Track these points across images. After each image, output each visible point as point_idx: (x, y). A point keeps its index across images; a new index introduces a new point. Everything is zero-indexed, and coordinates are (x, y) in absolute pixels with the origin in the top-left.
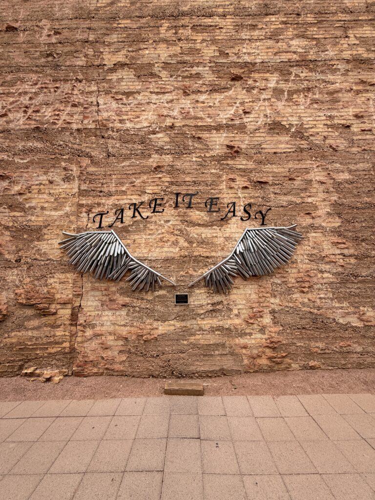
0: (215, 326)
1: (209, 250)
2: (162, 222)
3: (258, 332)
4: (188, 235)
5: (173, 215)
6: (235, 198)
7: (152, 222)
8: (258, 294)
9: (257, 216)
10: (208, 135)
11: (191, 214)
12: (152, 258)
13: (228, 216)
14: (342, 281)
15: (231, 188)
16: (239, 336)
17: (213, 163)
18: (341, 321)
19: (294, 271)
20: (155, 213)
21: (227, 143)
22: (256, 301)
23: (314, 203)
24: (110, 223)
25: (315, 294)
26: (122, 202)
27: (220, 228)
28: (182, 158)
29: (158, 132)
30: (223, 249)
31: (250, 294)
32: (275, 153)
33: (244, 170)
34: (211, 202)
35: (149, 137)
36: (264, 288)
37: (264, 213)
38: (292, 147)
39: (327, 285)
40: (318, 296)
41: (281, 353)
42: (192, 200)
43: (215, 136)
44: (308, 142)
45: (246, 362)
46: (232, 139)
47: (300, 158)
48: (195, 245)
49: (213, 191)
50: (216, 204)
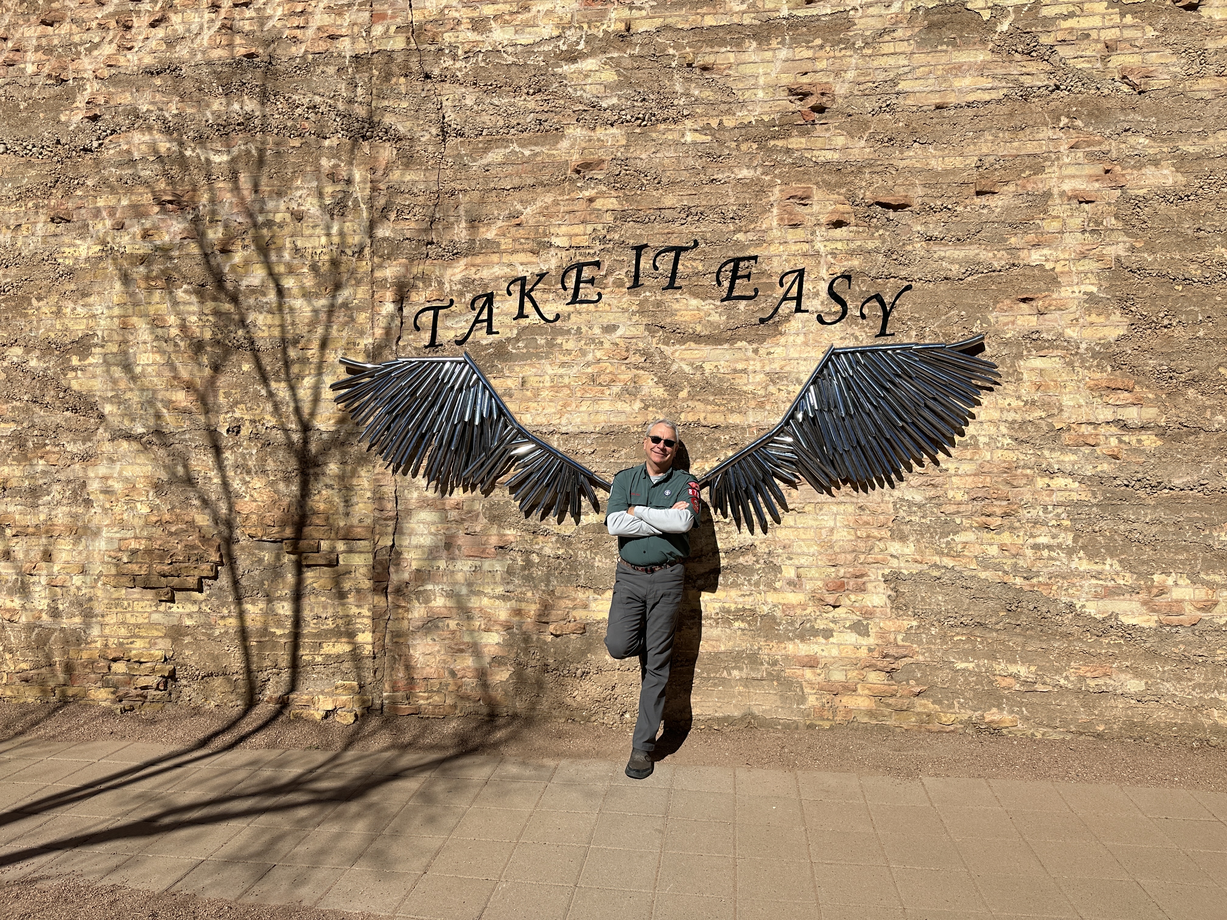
0: (733, 607)
1: (722, 408)
2: (597, 331)
3: (850, 627)
4: (665, 365)
5: (624, 310)
6: (805, 255)
7: (568, 332)
8: (856, 530)
9: (866, 311)
10: (732, 57)
11: (676, 306)
12: (571, 429)
13: (780, 311)
14: (1109, 498)
15: (795, 226)
16: (797, 637)
17: (744, 147)
18: (1092, 609)
19: (967, 467)
20: (577, 305)
21: (787, 79)
22: (848, 547)
23: (1048, 266)
24: (460, 332)
25: (1021, 534)
26: (485, 274)
27: (755, 346)
28: (654, 135)
29: (582, 56)
30: (761, 405)
31: (832, 530)
32: (939, 107)
33: (838, 169)
34: (735, 270)
35: (559, 70)
36: (873, 513)
37: (887, 300)
38: (996, 84)
39: (1060, 510)
40: (1031, 541)
41: (908, 684)
42: (680, 267)
43: (753, 58)
44: (1049, 68)
45: (812, 700)
46: (807, 66)
47: (1017, 122)
48: (683, 394)
49: (740, 236)
50: (748, 276)
